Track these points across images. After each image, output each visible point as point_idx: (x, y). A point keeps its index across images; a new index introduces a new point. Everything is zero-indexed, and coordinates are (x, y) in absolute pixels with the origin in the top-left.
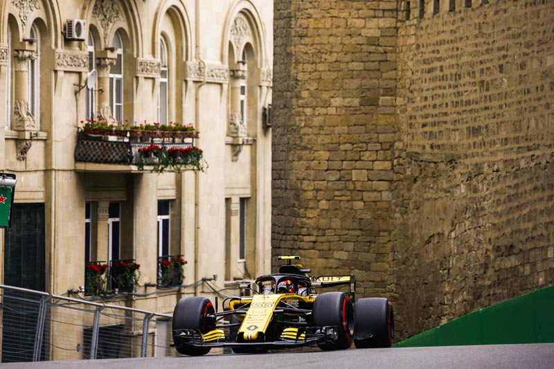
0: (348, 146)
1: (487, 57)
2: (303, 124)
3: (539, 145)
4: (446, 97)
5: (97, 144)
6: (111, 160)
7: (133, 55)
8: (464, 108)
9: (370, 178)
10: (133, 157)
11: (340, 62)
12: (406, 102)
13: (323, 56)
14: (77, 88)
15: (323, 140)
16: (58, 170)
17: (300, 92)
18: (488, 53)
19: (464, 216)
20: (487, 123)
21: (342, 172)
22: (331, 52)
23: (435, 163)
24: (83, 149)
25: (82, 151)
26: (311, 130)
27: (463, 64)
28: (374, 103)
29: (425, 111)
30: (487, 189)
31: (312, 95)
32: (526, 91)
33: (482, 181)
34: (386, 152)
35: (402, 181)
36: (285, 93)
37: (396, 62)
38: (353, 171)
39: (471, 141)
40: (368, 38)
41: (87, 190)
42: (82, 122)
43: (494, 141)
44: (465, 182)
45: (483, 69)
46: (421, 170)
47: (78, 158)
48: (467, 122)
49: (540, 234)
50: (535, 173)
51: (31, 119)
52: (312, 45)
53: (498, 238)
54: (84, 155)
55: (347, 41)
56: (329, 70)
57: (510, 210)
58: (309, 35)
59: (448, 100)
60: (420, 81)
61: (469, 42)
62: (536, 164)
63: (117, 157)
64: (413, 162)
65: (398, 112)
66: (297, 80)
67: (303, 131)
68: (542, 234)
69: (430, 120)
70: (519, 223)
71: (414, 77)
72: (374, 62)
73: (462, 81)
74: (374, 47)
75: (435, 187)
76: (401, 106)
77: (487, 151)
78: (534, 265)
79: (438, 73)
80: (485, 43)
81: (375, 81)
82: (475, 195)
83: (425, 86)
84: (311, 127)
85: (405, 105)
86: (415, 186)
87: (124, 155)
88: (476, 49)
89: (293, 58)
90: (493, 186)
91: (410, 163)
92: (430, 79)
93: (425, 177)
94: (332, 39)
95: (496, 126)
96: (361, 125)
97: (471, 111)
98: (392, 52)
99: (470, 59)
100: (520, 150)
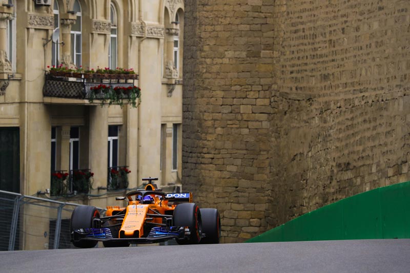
0: (238, 87)
1: (334, 22)
2: (205, 71)
3: (367, 88)
4: (307, 51)
5: (60, 83)
6: (70, 95)
7: (89, 17)
8: (318, 60)
9: (254, 112)
10: (86, 94)
11: (232, 24)
12: (280, 54)
13: (220, 20)
14: (45, 42)
15: (219, 83)
16: (30, 103)
17: (202, 46)
18: (335, 19)
19: (317, 140)
20: (333, 71)
21: (233, 106)
22: (225, 17)
23: (299, 100)
24: (49, 87)
25: (49, 89)
26: (210, 75)
27: (318, 26)
28: (257, 55)
29: (293, 62)
30: (333, 121)
31: (211, 48)
32: (360, 48)
33: (330, 115)
34: (266, 92)
35: (277, 114)
36: (192, 47)
37: (273, 25)
38: (241, 106)
39: (323, 85)
40: (253, 7)
41: (52, 118)
42: (48, 67)
43: (338, 85)
44: (318, 115)
45: (331, 31)
46: (289, 106)
47: (46, 93)
48: (320, 71)
49: (367, 155)
50: (365, 110)
51: (9, 64)
52: (212, 11)
53: (339, 157)
54: (50, 92)
55: (237, 8)
56: (224, 31)
57: (348, 137)
58: (209, 4)
59: (307, 54)
60: (289, 39)
61: (322, 11)
62: (366, 103)
63: (74, 93)
64: (284, 100)
65: (275, 62)
66: (200, 38)
67: (205, 76)
68: (368, 155)
69: (295, 68)
70: (353, 146)
71: (285, 36)
72: (257, 24)
73: (317, 40)
74: (257, 13)
75: (299, 119)
76: (277, 57)
77: (333, 92)
78: (363, 177)
79: (301, 34)
80: (332, 11)
81: (259, 39)
82: (325, 125)
83: (292, 43)
84: (210, 73)
85: (279, 57)
86: (286, 117)
87: (80, 91)
88: (326, 16)
89: (198, 21)
90: (337, 118)
91: (282, 100)
92: (296, 38)
93: (292, 111)
94: (226, 7)
95: (339, 73)
96: (247, 72)
97: (323, 62)
98: (270, 17)
99: (322, 23)
100: (355, 92)
